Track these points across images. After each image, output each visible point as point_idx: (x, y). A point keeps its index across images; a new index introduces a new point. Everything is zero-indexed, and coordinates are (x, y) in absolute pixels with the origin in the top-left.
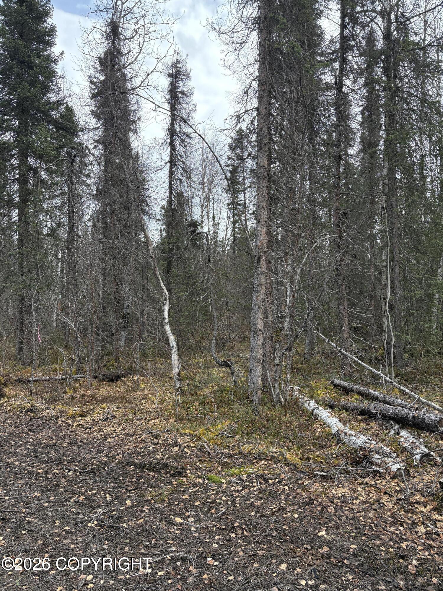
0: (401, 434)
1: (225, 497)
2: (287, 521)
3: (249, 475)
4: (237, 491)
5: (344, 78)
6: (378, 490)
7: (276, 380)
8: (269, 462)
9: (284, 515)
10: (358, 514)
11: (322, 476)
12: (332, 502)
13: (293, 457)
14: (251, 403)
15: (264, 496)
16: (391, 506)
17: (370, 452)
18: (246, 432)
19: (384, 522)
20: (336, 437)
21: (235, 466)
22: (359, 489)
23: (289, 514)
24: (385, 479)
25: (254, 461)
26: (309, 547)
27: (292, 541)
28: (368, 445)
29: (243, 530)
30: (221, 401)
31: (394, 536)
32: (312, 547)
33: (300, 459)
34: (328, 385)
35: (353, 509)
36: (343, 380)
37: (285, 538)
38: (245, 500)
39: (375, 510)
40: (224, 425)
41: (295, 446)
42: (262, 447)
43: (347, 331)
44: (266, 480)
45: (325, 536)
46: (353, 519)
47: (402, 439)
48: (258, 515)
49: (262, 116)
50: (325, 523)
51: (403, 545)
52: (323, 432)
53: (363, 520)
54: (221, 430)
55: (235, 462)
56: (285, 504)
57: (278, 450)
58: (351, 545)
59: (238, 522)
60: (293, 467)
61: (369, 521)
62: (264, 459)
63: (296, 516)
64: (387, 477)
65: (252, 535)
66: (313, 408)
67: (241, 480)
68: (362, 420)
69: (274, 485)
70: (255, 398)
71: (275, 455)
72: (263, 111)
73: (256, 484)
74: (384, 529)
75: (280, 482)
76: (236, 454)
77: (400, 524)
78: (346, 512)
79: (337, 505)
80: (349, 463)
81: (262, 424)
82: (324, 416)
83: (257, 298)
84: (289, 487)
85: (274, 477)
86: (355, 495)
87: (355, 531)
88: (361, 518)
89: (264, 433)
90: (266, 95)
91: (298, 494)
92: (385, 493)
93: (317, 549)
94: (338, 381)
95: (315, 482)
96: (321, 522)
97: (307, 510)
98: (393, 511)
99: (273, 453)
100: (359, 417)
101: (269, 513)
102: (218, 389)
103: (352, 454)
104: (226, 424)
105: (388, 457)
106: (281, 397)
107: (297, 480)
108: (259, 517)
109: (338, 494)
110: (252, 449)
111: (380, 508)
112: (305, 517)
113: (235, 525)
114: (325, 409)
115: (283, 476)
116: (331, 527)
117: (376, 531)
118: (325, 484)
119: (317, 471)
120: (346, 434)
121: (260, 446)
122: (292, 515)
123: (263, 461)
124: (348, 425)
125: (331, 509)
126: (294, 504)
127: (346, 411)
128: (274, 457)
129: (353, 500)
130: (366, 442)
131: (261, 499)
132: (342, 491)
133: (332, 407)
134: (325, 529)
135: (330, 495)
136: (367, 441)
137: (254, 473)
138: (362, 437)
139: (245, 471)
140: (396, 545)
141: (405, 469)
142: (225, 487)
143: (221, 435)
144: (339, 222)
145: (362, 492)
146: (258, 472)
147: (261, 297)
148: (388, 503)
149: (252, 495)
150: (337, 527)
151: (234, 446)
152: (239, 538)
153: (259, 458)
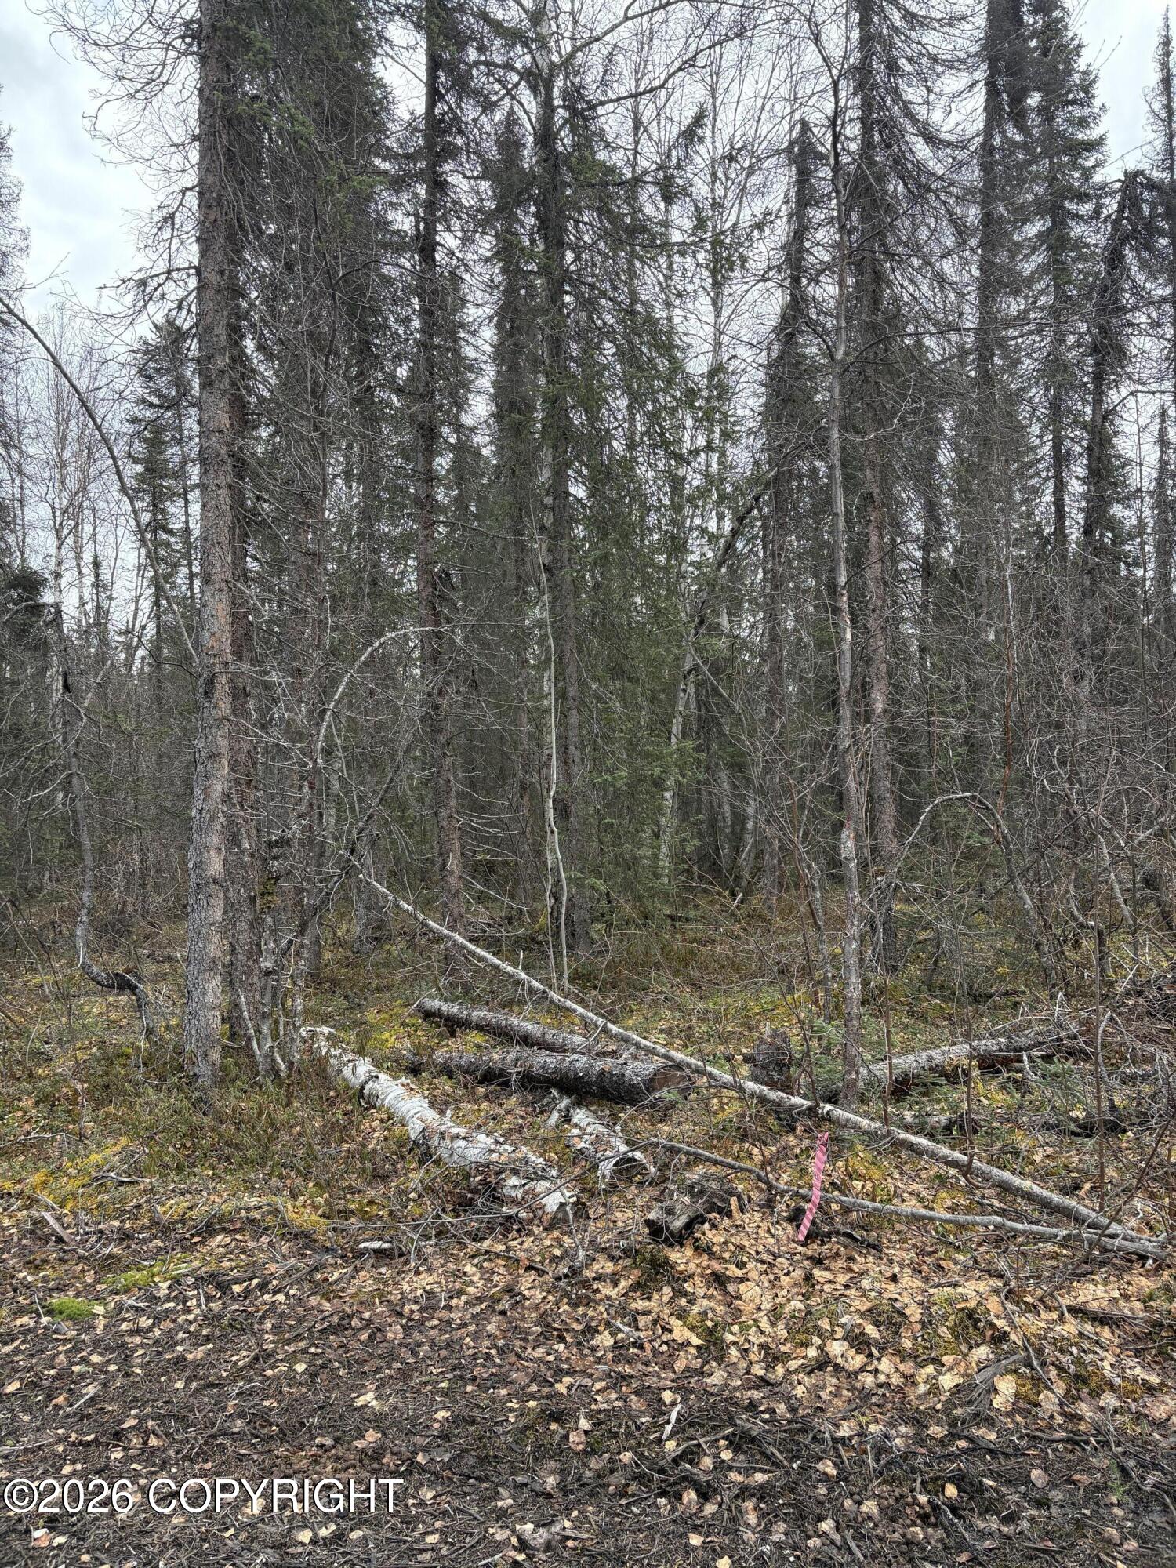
0: (575, 1120)
1: (101, 1354)
2: (274, 1386)
3: (176, 1282)
4: (139, 1331)
5: (439, 228)
6: (512, 1262)
7: (264, 1015)
8: (238, 1237)
9: (269, 1373)
10: (459, 1333)
11: (378, 1252)
12: (399, 1314)
13: (303, 1215)
14: (189, 1084)
15: (217, 1332)
16: (539, 1295)
17: (498, 1173)
18: (173, 1164)
19: (521, 1339)
20: (418, 1146)
21: (135, 1263)
22: (469, 1268)
23: (283, 1368)
24: (530, 1233)
25: (195, 1240)
26: (329, 1442)
27: (283, 1436)
28: (494, 1156)
29: (146, 1434)
30: (107, 1087)
31: (543, 1368)
32: (337, 1440)
33: (323, 1216)
34: (410, 1016)
35: (449, 1323)
36: (446, 1001)
37: (266, 1430)
38: (159, 1353)
39: (503, 1313)
40: (109, 1154)
41: (311, 1184)
42: (219, 1199)
43: (457, 874)
44: (224, 1287)
45: (374, 1403)
46: (449, 1345)
47: (575, 1132)
48: (194, 1385)
49: (211, 292)
50: (376, 1372)
51: (561, 1388)
52: (386, 1139)
53: (472, 1344)
54: (99, 1167)
55: (136, 1253)
56: (273, 1342)
57: (264, 1200)
58: (435, 1412)
59: (135, 1417)
60: (304, 1239)
61: (486, 1343)
62: (224, 1230)
63: (300, 1367)
64: (536, 1230)
65: (174, 1441)
66: (363, 1078)
67: (153, 1299)
68: (486, 1097)
69: (245, 1298)
70: (203, 1069)
71: (256, 1215)
72: (213, 278)
73: (194, 1302)
74: (519, 1357)
75: (263, 1286)
76: (143, 1229)
77: (559, 1336)
78: (432, 1332)
79: (410, 1320)
80: (449, 1207)
81: (220, 1136)
82: (391, 1096)
83: (206, 790)
84: (287, 1294)
85: (247, 1275)
86: (458, 1285)
87: (450, 1376)
88: (468, 1340)
89: (228, 1159)
90: (220, 237)
91: (313, 1308)
92: (529, 1268)
93: (350, 1443)
94: (434, 1004)
95: (357, 1270)
96: (366, 1369)
97: (331, 1347)
98: (544, 1307)
99: (248, 1210)
100: (481, 1090)
101: (224, 1374)
102: (98, 1054)
103: (457, 1184)
104: (118, 1149)
105: (539, 1178)
106: (278, 1059)
107: (309, 1273)
108: (196, 1390)
109: (416, 1289)
110: (190, 1209)
111: (513, 1307)
112: (324, 1366)
113: (125, 1426)
114: (395, 1078)
115: (272, 1267)
116: (390, 1377)
117: (500, 1366)
118: (383, 1270)
119: (368, 1241)
120: (443, 1135)
121: (212, 1198)
122: (290, 1368)
123: (219, 1238)
124: (449, 1112)
125: (395, 1333)
126: (298, 1338)
127: (450, 1078)
128: (251, 1221)
129: (451, 1298)
130: (491, 1151)
131: (207, 1339)
132: (425, 1281)
133: (415, 1071)
134: (373, 1386)
135: (395, 1297)
136: (493, 1147)
137: (192, 1273)
138: (482, 1137)
139: (166, 1272)
140: (546, 1390)
141: (575, 1204)
142: (101, 1327)
143: (100, 1183)
144: (434, 596)
145: (474, 1274)
146: (204, 1269)
147: (219, 787)
148: (532, 1292)
149: (181, 1335)
150: (404, 1375)
151: (138, 1207)
152: (133, 1460)
153: (209, 1230)
